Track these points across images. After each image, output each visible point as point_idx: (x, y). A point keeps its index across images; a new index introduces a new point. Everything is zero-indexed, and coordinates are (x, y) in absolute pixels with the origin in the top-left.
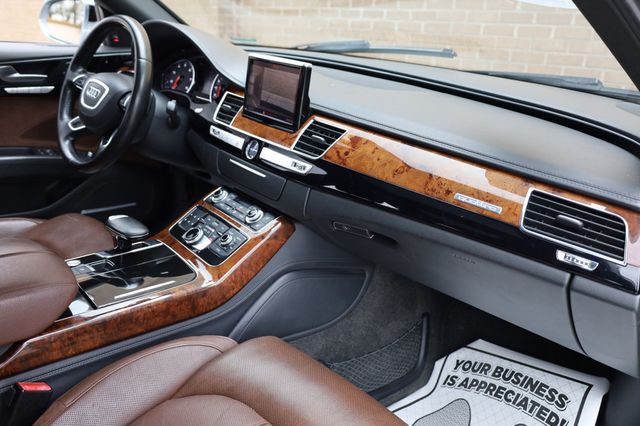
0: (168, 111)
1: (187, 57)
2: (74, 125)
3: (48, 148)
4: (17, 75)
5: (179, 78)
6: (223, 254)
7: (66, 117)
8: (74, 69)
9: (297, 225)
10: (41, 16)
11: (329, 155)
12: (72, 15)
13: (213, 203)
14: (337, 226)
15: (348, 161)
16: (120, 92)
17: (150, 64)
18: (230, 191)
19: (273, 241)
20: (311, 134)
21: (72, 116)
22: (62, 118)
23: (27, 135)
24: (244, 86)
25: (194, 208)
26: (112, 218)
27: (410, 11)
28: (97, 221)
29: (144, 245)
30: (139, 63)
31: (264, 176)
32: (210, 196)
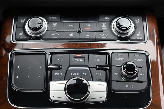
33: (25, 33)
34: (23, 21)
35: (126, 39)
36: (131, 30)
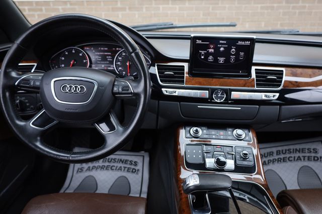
5: (73, 62)
11: (286, 85)
13: (195, 137)
31: (240, 108)
33: (190, 134)
34: (188, 129)
35: (241, 140)
36: (243, 136)
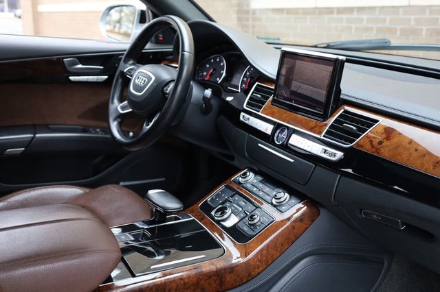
0: (205, 98)
1: (220, 52)
2: (123, 108)
3: (98, 128)
4: (80, 66)
5: (211, 71)
6: (251, 233)
7: (116, 101)
8: (126, 61)
9: (321, 210)
10: (102, 20)
11: (361, 143)
12: (118, 25)
13: (240, 183)
14: (365, 213)
15: (382, 150)
16: (164, 81)
17: (192, 56)
18: (256, 173)
19: (299, 224)
20: (341, 123)
21: (121, 100)
22: (113, 103)
23: (83, 116)
24: (275, 78)
25: (222, 187)
26: (151, 192)
27: (413, 17)
28: (134, 193)
29: (176, 219)
30: (183, 55)
31: (292, 161)
32: (238, 177)
35: (275, 207)
